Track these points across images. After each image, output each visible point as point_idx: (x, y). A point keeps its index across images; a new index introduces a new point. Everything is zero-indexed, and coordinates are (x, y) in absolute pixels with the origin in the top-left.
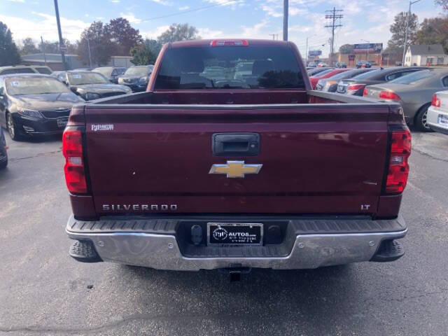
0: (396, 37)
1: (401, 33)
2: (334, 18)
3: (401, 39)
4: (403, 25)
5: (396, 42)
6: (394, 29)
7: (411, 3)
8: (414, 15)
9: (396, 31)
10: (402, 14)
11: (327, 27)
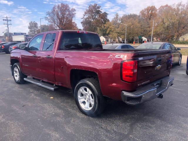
0: (31, 31)
1: (33, 29)
2: (7, 21)
3: (33, 32)
4: (33, 27)
5: (31, 33)
6: (30, 28)
7: (41, 19)
8: (36, 23)
9: (31, 29)
10: (31, 22)
11: (4, 24)
